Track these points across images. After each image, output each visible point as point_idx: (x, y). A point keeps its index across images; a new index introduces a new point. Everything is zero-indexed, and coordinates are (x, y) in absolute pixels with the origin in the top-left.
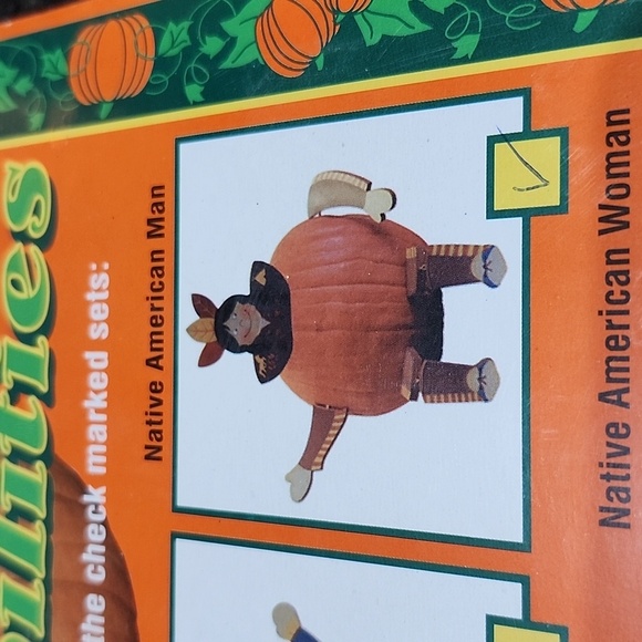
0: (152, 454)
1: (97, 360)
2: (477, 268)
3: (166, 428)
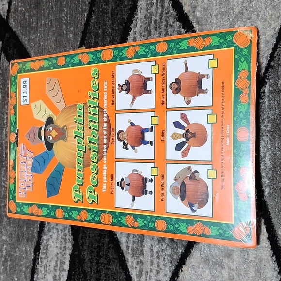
0: (113, 104)
1: (105, 93)
2: (150, 80)
3: (115, 101)
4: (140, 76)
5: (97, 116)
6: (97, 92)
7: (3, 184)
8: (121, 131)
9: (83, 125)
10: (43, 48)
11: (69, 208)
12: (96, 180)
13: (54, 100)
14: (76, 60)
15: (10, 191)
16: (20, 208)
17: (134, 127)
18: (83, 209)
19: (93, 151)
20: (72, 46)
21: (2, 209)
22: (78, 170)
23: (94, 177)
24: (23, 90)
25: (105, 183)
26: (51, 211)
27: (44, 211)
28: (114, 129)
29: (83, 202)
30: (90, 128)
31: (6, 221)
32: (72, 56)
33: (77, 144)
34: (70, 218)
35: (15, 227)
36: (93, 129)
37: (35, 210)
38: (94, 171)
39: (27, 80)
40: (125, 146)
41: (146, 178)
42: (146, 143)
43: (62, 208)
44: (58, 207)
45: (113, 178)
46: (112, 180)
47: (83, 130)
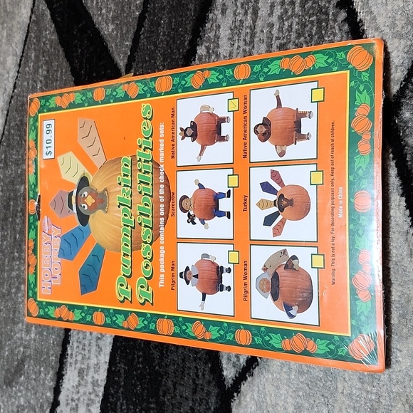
0: (173, 157)
1: (162, 141)
2: (226, 120)
3: (175, 152)
4: (212, 115)
5: (150, 175)
6: (150, 139)
8: (184, 197)
9: (131, 187)
11: (111, 311)
12: (150, 269)
13: (90, 152)
14: (120, 92)
15: (29, 285)
16: (44, 310)
17: (203, 191)
18: (131, 312)
19: (146, 226)
22: (125, 254)
23: (147, 266)
24: (46, 137)
25: (162, 273)
26: (86, 315)
27: (77, 315)
28: (175, 194)
29: (131, 302)
32: (114, 87)
33: (123, 216)
34: (114, 325)
36: (145, 194)
37: (64, 312)
38: (147, 255)
39: (52, 122)
40: (191, 220)
41: (222, 267)
42: (221, 214)
43: (103, 310)
44: (96, 309)
45: (173, 266)
46: (173, 269)
47: (131, 196)
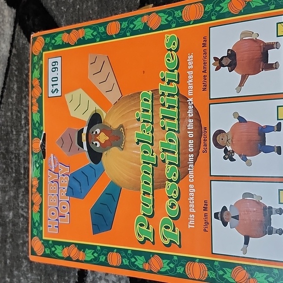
0: (204, 89)
1: (190, 73)
2: (275, 46)
3: (208, 84)
4: (256, 41)
5: (176, 110)
6: (176, 72)
7: (21, 212)
8: (220, 132)
9: (152, 123)
10: (80, 13)
11: (129, 252)
12: (176, 208)
13: (102, 88)
14: (139, 24)
15: (33, 224)
16: (50, 248)
17: (244, 124)
18: (154, 254)
19: (170, 163)
20: (127, 7)
21: (20, 248)
22: (145, 193)
23: (173, 205)
24: (51, 75)
25: (192, 213)
26: (99, 255)
27: (89, 255)
28: (208, 128)
29: (153, 243)
30: (164, 128)
31: (26, 266)
32: (131, 20)
33: (142, 153)
34: (132, 267)
35: (40, 275)
36: (170, 130)
37: (74, 252)
38: (173, 194)
39: (59, 60)
40: (229, 156)
41: (270, 208)
43: (119, 251)
44: (111, 250)
45: (207, 206)
46: (205, 209)
47: (152, 132)
